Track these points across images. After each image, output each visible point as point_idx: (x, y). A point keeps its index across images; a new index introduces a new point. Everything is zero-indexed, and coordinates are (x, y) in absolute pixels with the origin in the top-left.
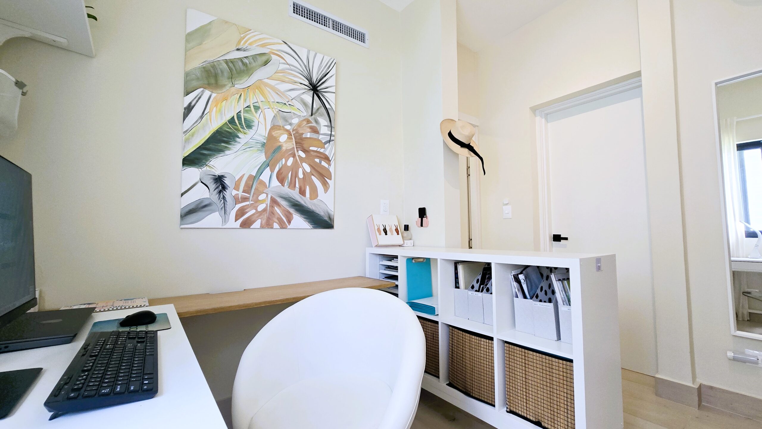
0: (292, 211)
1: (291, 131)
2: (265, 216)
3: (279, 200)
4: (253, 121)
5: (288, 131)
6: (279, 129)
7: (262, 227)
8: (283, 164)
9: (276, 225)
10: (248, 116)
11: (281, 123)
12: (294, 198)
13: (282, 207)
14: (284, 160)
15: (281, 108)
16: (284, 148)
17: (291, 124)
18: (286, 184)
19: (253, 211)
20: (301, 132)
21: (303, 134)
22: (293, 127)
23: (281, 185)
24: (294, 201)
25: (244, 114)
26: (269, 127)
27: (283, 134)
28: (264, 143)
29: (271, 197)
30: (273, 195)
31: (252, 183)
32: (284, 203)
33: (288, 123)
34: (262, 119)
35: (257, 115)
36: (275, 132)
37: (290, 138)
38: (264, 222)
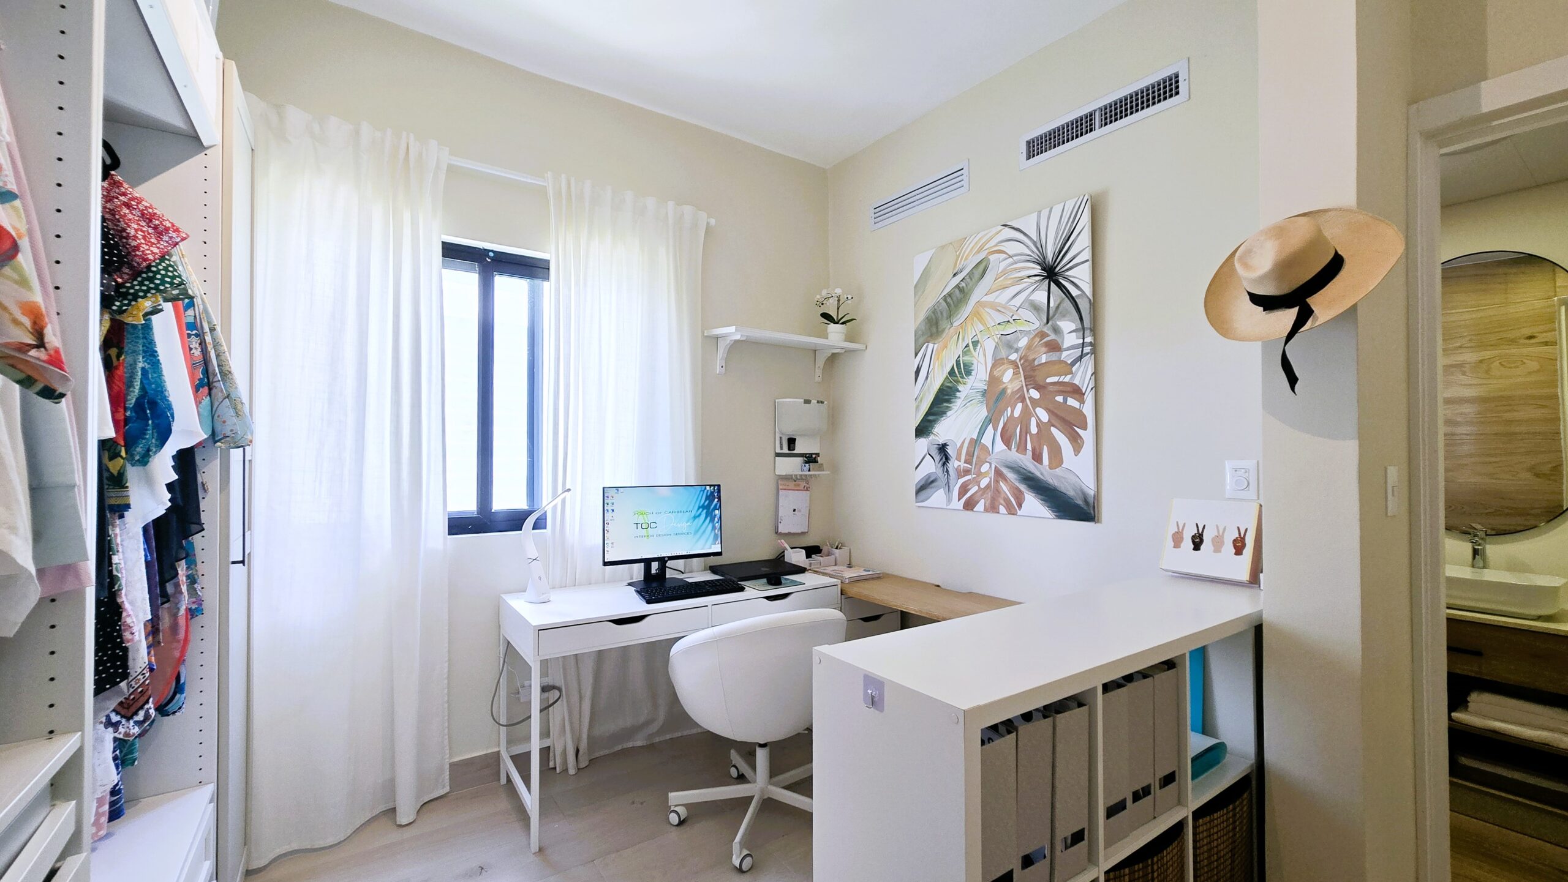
0: (1023, 487)
1: (1018, 361)
2: (989, 494)
3: (1005, 471)
4: (972, 364)
5: (1014, 363)
6: (1003, 364)
7: (986, 510)
8: (1009, 416)
9: (1002, 509)
10: (966, 358)
11: (1003, 353)
12: (1025, 468)
13: (1009, 481)
14: (1009, 409)
15: (1003, 330)
16: (1009, 391)
17: (1017, 351)
18: (1013, 447)
19: (976, 488)
20: (1031, 358)
21: (1034, 360)
22: (1020, 353)
23: (1007, 448)
24: (1025, 472)
25: (963, 358)
26: (989, 365)
27: (1008, 369)
28: (985, 390)
29: (996, 467)
30: (998, 464)
31: (973, 449)
32: (1011, 476)
33: (1013, 351)
34: (981, 359)
35: (975, 354)
36: (998, 370)
37: (1016, 374)
38: (988, 502)
